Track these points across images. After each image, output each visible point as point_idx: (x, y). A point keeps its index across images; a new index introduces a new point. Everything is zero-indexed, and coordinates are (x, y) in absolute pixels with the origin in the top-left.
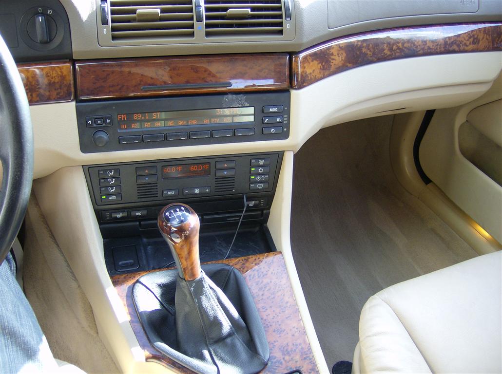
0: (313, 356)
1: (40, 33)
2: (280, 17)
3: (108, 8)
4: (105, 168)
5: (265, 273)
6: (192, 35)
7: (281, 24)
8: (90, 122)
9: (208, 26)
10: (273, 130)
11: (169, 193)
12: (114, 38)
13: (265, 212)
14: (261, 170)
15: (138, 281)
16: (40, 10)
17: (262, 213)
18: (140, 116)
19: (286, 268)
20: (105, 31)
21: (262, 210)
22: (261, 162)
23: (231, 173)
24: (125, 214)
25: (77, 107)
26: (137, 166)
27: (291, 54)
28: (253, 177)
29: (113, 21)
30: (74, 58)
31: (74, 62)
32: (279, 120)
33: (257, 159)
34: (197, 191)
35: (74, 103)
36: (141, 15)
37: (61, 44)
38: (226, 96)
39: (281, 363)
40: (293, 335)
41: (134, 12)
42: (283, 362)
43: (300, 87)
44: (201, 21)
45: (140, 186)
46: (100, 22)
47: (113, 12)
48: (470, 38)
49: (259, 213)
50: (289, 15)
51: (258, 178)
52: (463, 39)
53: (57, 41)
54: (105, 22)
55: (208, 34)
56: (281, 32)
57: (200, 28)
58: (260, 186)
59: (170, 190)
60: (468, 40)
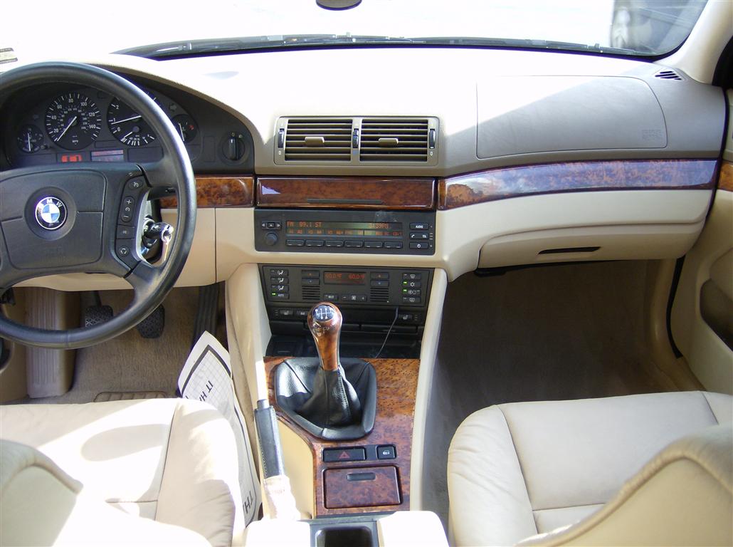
0: (411, 438)
1: (231, 151)
2: (425, 146)
3: (284, 135)
4: (277, 268)
5: (397, 372)
6: (349, 159)
7: (425, 152)
8: (264, 225)
9: (362, 152)
10: (419, 246)
11: (330, 297)
12: (287, 158)
13: (419, 328)
14: (412, 284)
15: (285, 362)
16: (233, 135)
17: (417, 329)
18: (305, 224)
19: (418, 372)
20: (280, 153)
21: (417, 326)
22: (413, 277)
23: (385, 284)
24: (291, 313)
25: (255, 212)
26: (302, 268)
27: (437, 179)
28: (405, 290)
29: (286, 146)
30: (257, 173)
31: (256, 176)
32: (424, 236)
33: (409, 274)
34: (354, 298)
35: (253, 209)
36: (308, 141)
37: (247, 161)
38: (377, 212)
39: (381, 437)
40: (401, 420)
41: (303, 139)
42: (383, 436)
43: (446, 208)
44: (357, 147)
45: (305, 287)
46: (277, 145)
47: (288, 139)
48: (659, 174)
49: (414, 328)
50: (432, 144)
51: (410, 292)
52: (650, 175)
53: (244, 159)
54: (280, 146)
55: (362, 159)
56: (425, 159)
57: (356, 153)
58: (412, 300)
59: (330, 294)
60: (657, 177)
